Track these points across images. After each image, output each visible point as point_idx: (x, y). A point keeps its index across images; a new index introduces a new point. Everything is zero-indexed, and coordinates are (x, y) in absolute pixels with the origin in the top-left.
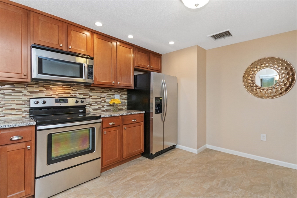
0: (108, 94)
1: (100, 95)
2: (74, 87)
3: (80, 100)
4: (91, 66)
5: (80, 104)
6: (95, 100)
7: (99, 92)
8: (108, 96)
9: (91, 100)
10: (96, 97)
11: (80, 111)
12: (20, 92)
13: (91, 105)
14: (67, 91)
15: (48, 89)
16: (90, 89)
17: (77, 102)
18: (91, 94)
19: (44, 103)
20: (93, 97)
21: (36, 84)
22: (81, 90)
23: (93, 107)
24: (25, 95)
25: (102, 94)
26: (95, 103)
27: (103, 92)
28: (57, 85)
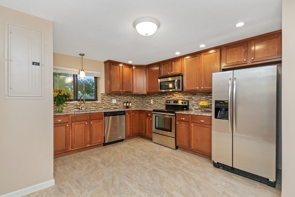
0: (206, 97)
1: (200, 98)
2: (184, 94)
3: (184, 102)
4: (179, 81)
5: (184, 104)
6: (196, 102)
7: (199, 96)
8: (206, 99)
9: (194, 102)
10: (197, 100)
11: (184, 109)
12: (165, 98)
13: (193, 106)
14: (181, 96)
15: (173, 96)
16: (193, 94)
17: (182, 103)
18: (193, 97)
19: (169, 102)
20: (195, 100)
21: (169, 94)
22: (187, 95)
23: (195, 107)
24: (166, 99)
25: (202, 97)
26: (196, 104)
27: (202, 96)
28: (176, 93)
